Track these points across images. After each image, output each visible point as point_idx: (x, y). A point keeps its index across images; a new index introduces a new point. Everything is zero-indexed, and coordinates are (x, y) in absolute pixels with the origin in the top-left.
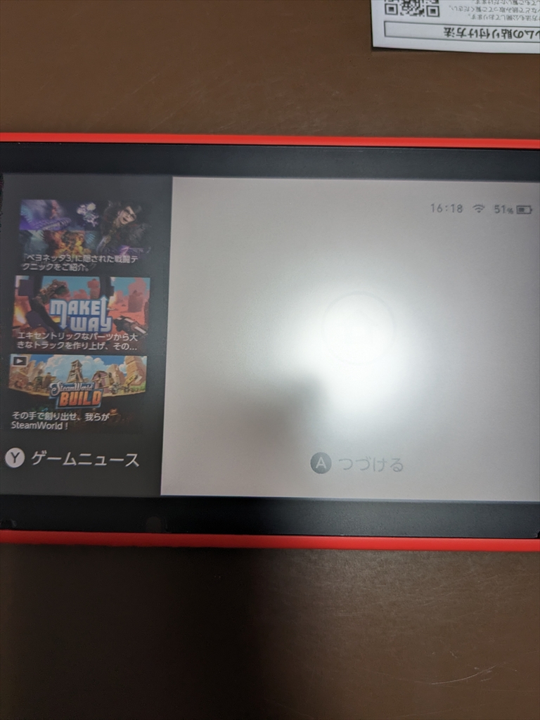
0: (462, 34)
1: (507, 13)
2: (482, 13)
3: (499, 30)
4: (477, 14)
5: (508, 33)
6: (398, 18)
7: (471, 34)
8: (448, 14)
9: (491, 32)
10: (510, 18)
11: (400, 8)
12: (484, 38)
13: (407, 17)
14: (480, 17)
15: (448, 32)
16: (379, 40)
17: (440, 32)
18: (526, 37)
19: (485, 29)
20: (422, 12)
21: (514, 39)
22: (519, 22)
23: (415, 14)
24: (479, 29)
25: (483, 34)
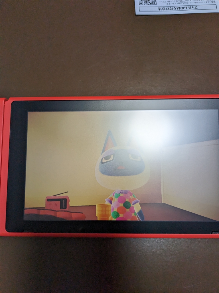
0: (164, 9)
1: (178, 2)
2: (170, 3)
3: (176, 7)
4: (169, 3)
5: (179, 8)
6: (143, 6)
7: (167, 9)
8: (159, 4)
9: (173, 8)
10: (179, 3)
11: (144, 3)
12: (171, 10)
13: (146, 5)
14: (170, 4)
15: (160, 9)
16: (137, 13)
17: (157, 9)
18: (185, 9)
19: (171, 7)
20: (151, 4)
21: (181, 10)
22: (182, 4)
23: (149, 4)
24: (169, 7)
25: (171, 9)
